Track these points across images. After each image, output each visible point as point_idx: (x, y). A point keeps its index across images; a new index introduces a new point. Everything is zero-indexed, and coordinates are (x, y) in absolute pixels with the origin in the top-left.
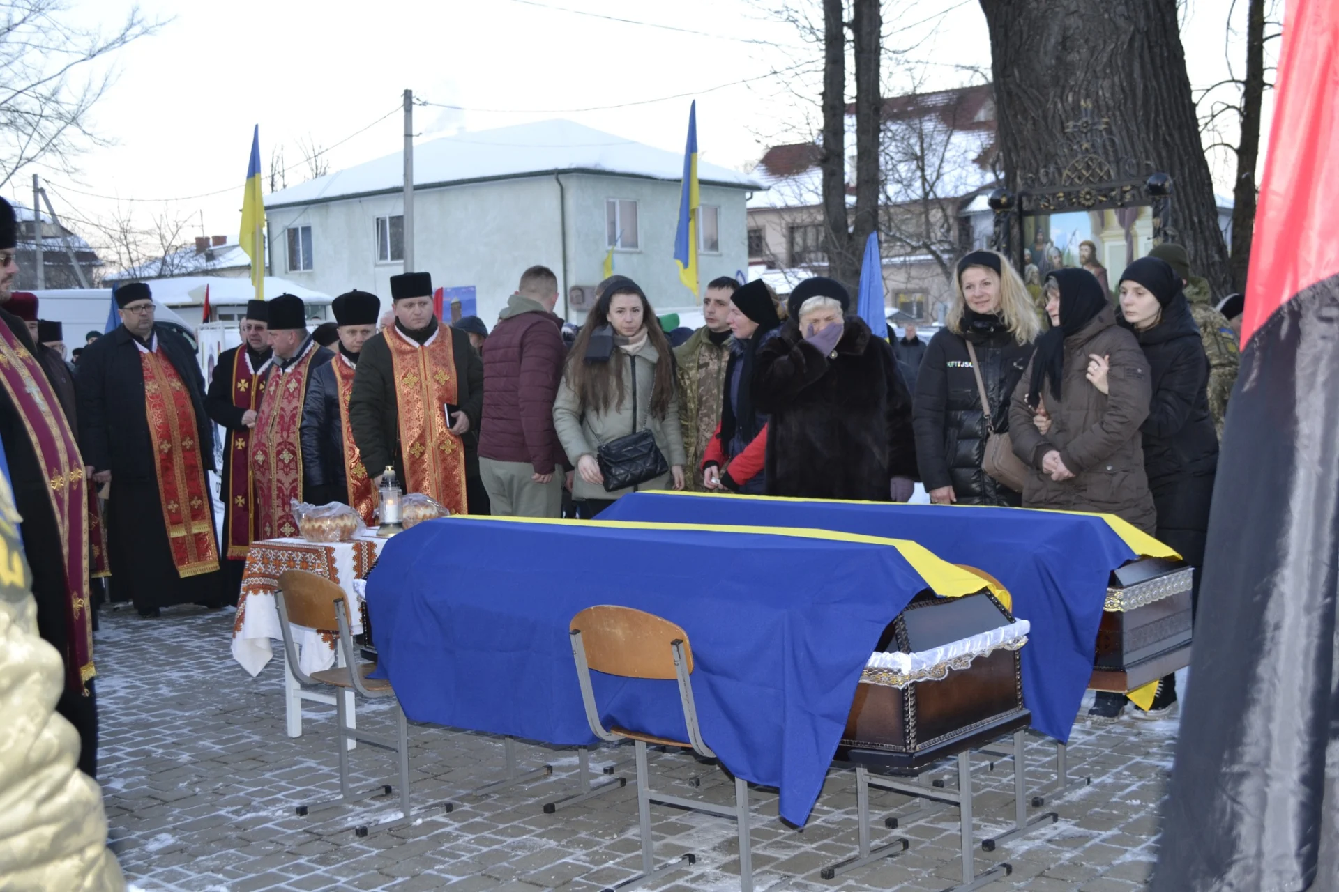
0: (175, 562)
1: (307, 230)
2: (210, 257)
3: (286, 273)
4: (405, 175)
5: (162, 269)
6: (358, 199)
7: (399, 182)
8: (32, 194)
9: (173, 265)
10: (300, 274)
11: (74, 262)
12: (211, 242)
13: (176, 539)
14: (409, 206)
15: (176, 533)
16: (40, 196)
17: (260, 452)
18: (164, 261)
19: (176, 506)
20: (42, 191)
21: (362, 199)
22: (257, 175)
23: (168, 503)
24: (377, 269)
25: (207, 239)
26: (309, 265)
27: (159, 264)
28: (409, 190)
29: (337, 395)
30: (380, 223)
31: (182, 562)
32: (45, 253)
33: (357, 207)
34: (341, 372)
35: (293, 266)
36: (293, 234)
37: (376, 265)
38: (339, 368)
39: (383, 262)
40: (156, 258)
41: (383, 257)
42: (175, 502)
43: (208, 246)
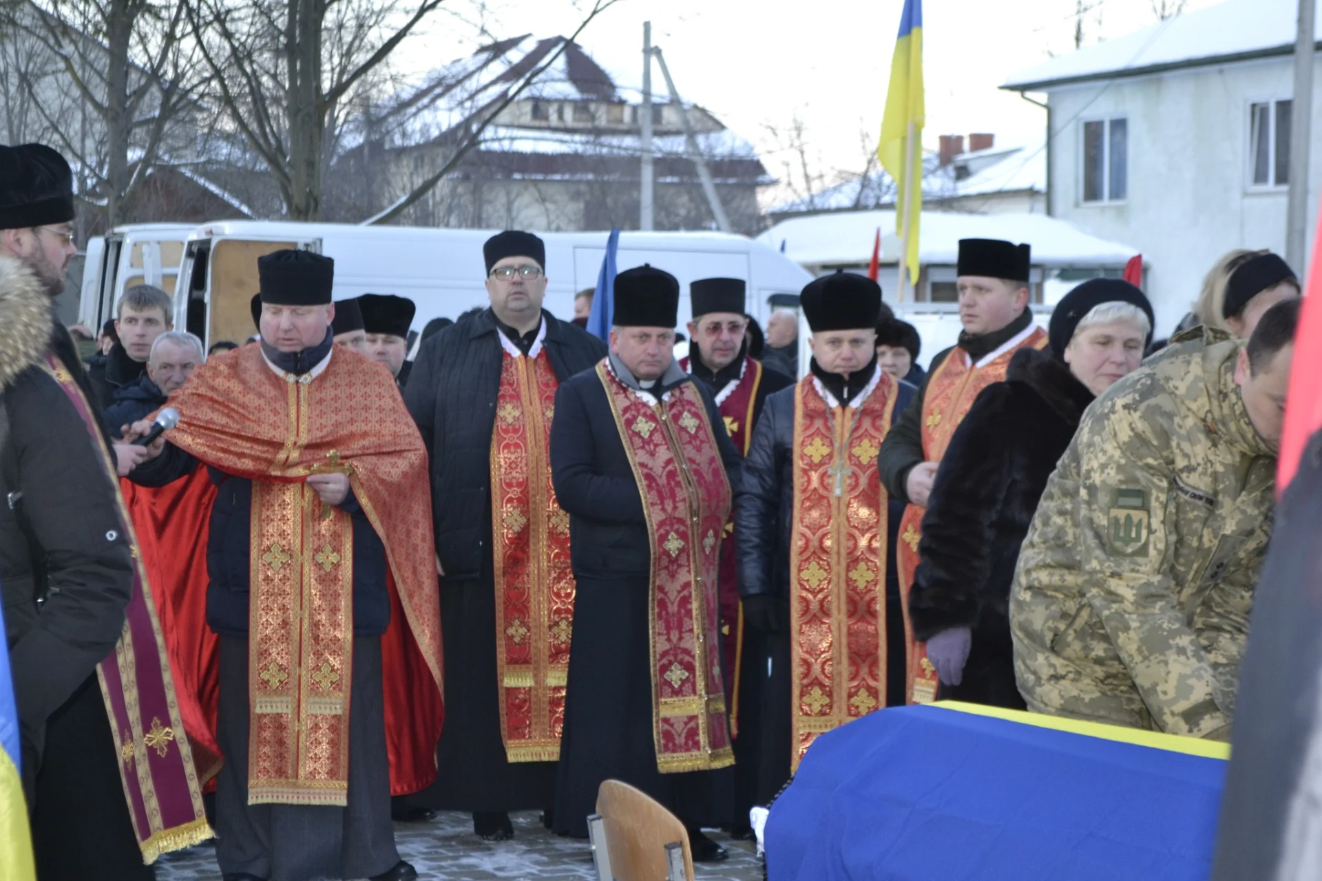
0: (504, 733)
1: (1120, 125)
2: (963, 172)
3: (1077, 205)
4: (1301, 21)
5: (860, 193)
6: (1216, 67)
7: (1286, 33)
8: (641, 56)
9: (880, 185)
10: (1103, 209)
11: (706, 180)
12: (966, 145)
13: (511, 691)
14: (1304, 84)
15: (511, 680)
16: (654, 60)
17: (672, 535)
18: (865, 180)
19: (523, 630)
20: (658, 52)
21: (1226, 66)
22: (915, 31)
23: (509, 624)
24: (1248, 202)
25: (959, 139)
26: (1119, 191)
27: (855, 186)
28: (1305, 51)
29: (792, 443)
30: (1258, 112)
31: (518, 732)
32: (656, 162)
33: (1214, 82)
34: (805, 404)
35: (1092, 192)
36: (1092, 132)
37: (1246, 194)
38: (805, 397)
39: (1261, 188)
40: (854, 174)
41: (1260, 177)
42: (523, 624)
43: (960, 151)
